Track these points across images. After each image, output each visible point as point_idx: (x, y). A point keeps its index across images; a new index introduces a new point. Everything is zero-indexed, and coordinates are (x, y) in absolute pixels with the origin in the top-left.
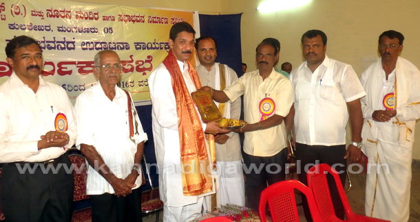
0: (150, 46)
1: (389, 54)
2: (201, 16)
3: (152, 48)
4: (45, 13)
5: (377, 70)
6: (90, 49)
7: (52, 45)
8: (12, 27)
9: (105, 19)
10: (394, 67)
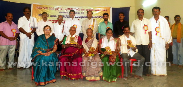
0: (94, 17)
1: (157, 14)
2: (113, 9)
3: (95, 18)
4: (67, 9)
5: (153, 19)
6: (77, 18)
7: (68, 17)
8: (60, 12)
9: (82, 10)
10: (158, 19)
